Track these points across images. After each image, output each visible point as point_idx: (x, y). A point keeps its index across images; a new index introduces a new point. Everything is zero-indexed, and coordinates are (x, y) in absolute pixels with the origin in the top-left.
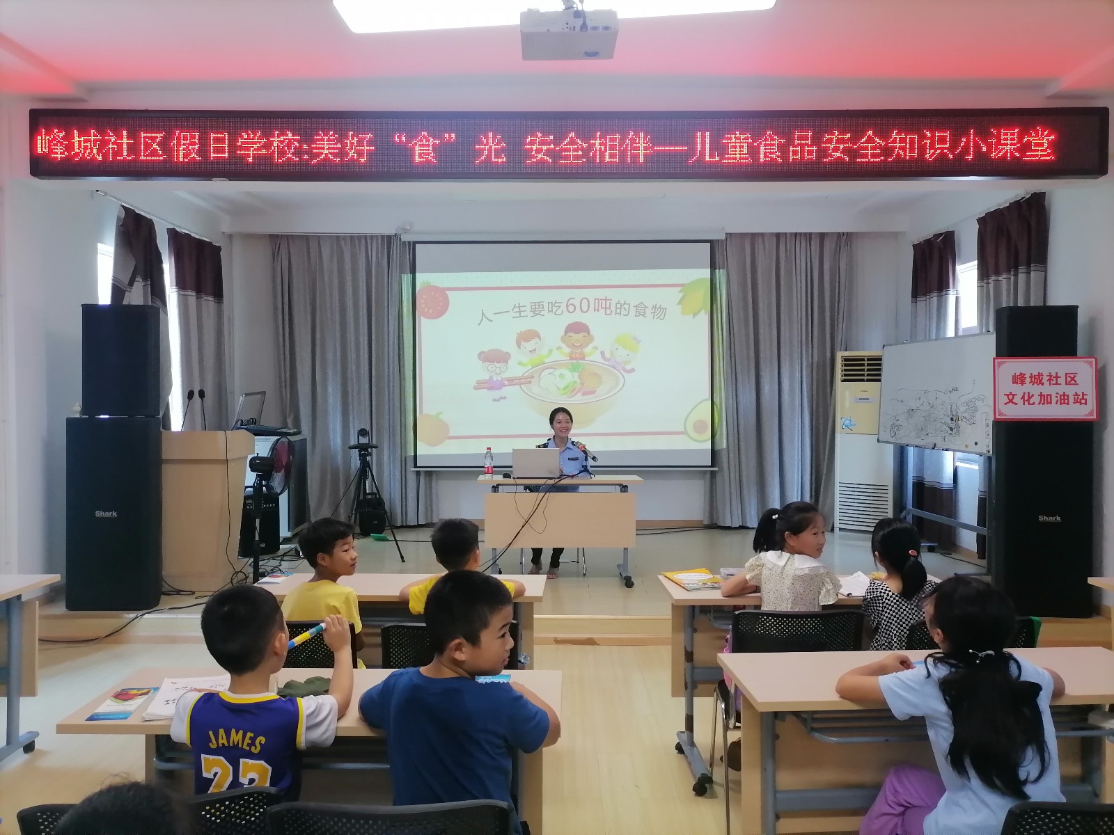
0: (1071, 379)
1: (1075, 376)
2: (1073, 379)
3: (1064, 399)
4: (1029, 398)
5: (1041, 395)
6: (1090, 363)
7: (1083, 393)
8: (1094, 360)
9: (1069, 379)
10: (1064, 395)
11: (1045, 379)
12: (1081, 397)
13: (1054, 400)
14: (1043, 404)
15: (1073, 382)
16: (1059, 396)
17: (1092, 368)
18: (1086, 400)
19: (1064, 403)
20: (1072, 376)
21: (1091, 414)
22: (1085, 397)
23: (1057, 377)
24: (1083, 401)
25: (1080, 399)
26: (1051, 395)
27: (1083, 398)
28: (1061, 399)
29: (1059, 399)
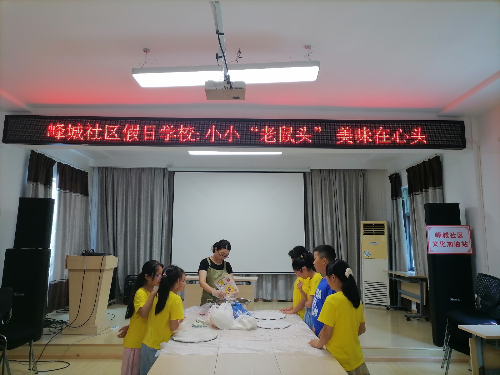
0: (460, 235)
1: (461, 234)
2: (461, 235)
3: (458, 244)
4: (443, 244)
5: (448, 242)
6: (467, 228)
7: (466, 242)
8: (469, 227)
9: (459, 235)
10: (458, 242)
11: (449, 235)
12: (465, 244)
13: (454, 245)
14: (449, 246)
15: (461, 237)
16: (455, 243)
17: (468, 230)
18: (467, 245)
19: (458, 246)
20: (460, 234)
21: (470, 251)
22: (467, 243)
23: (454, 234)
24: (466, 245)
25: (465, 245)
26: (452, 242)
27: (466, 244)
28: (457, 244)
29: (456, 244)
